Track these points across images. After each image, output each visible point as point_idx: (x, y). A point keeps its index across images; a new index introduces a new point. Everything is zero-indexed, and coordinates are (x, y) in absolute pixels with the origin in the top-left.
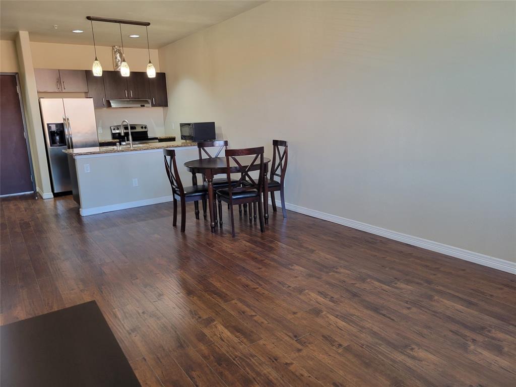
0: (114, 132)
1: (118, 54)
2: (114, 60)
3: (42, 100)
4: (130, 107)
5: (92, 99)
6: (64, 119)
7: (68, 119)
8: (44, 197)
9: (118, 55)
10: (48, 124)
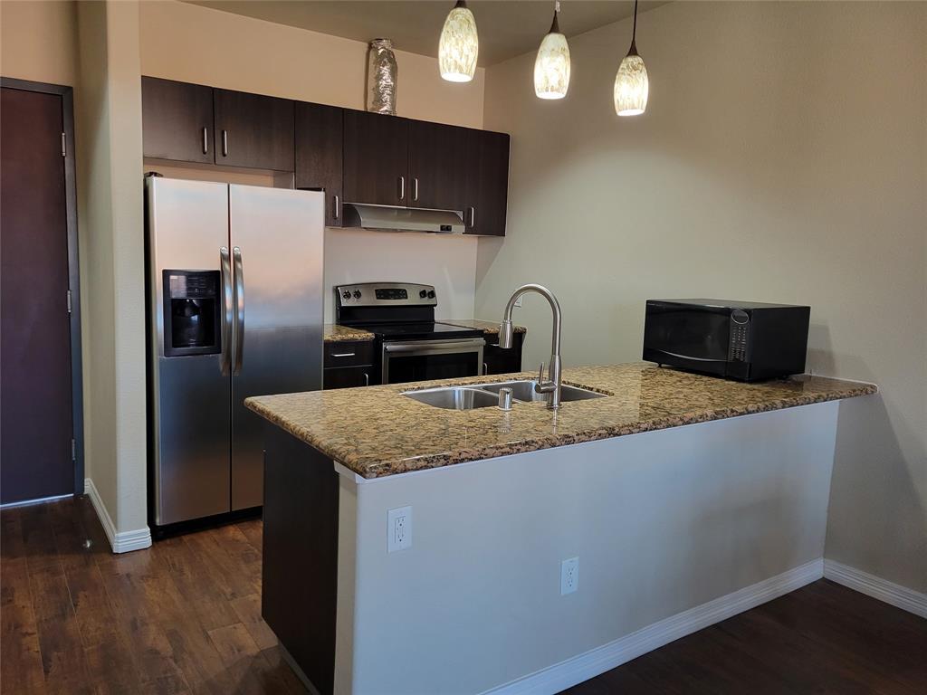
0: (345, 303)
1: (389, 65)
2: (372, 84)
3: (155, 182)
4: (402, 231)
5: (322, 194)
6: (225, 258)
7: (238, 259)
8: (119, 547)
9: (386, 70)
10: (166, 274)
